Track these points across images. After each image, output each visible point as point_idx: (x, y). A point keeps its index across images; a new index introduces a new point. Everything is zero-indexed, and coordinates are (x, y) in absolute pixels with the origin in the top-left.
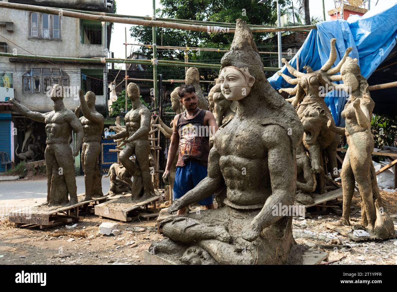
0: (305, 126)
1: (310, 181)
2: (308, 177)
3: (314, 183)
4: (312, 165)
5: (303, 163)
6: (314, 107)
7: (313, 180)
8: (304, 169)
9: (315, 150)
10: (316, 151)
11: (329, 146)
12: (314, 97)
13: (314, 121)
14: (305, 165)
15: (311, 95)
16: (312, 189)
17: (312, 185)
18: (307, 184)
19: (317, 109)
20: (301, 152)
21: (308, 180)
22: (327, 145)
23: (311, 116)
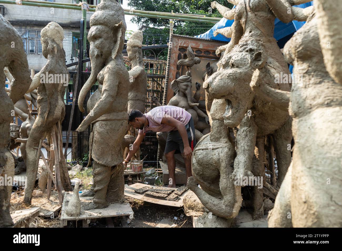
0: (218, 86)
1: (228, 198)
2: (226, 189)
3: (235, 201)
4: (234, 166)
5: (219, 159)
6: (243, 48)
7: (234, 195)
8: (221, 172)
9: (246, 136)
10: (247, 139)
11: (276, 131)
12: (256, 35)
13: (238, 76)
14: (223, 164)
15: (250, 32)
16: (231, 213)
17: (232, 205)
18: (223, 201)
19: (247, 51)
20: (221, 137)
21: (225, 195)
22: (271, 127)
23: (233, 66)
